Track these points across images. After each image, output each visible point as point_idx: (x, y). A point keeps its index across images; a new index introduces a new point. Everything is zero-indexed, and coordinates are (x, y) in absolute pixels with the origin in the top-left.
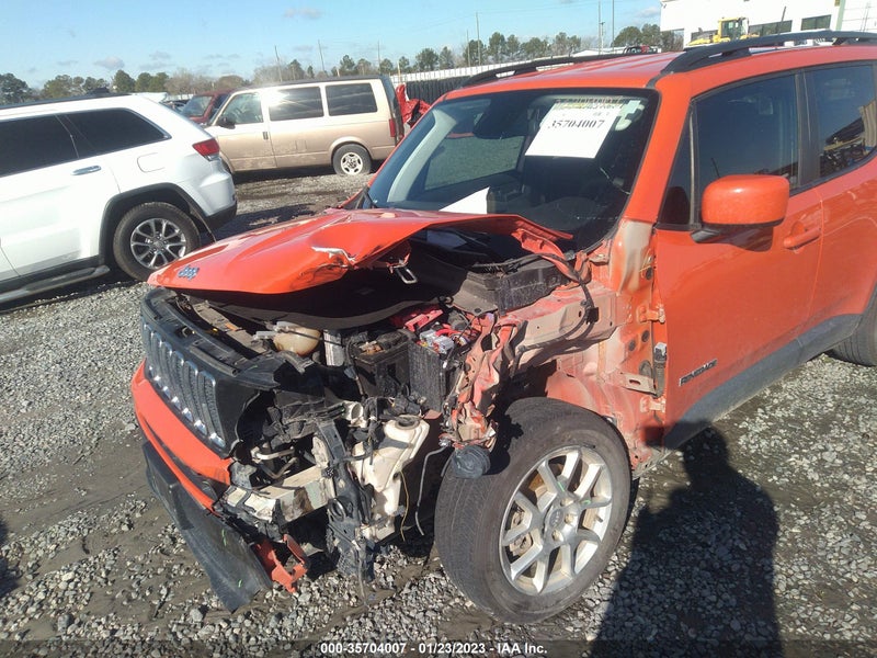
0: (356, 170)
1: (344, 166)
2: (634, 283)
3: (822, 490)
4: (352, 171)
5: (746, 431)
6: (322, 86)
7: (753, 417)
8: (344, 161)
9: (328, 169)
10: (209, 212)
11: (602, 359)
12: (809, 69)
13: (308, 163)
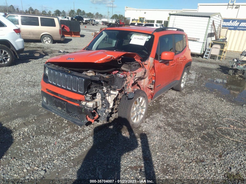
0: (48, 42)
1: (44, 41)
2: (151, 69)
3: (175, 110)
4: (47, 42)
5: (161, 101)
6: (39, 17)
7: (161, 99)
8: (45, 39)
9: (39, 41)
10: (17, 49)
11: (144, 82)
12: (174, 34)
13: (33, 39)
